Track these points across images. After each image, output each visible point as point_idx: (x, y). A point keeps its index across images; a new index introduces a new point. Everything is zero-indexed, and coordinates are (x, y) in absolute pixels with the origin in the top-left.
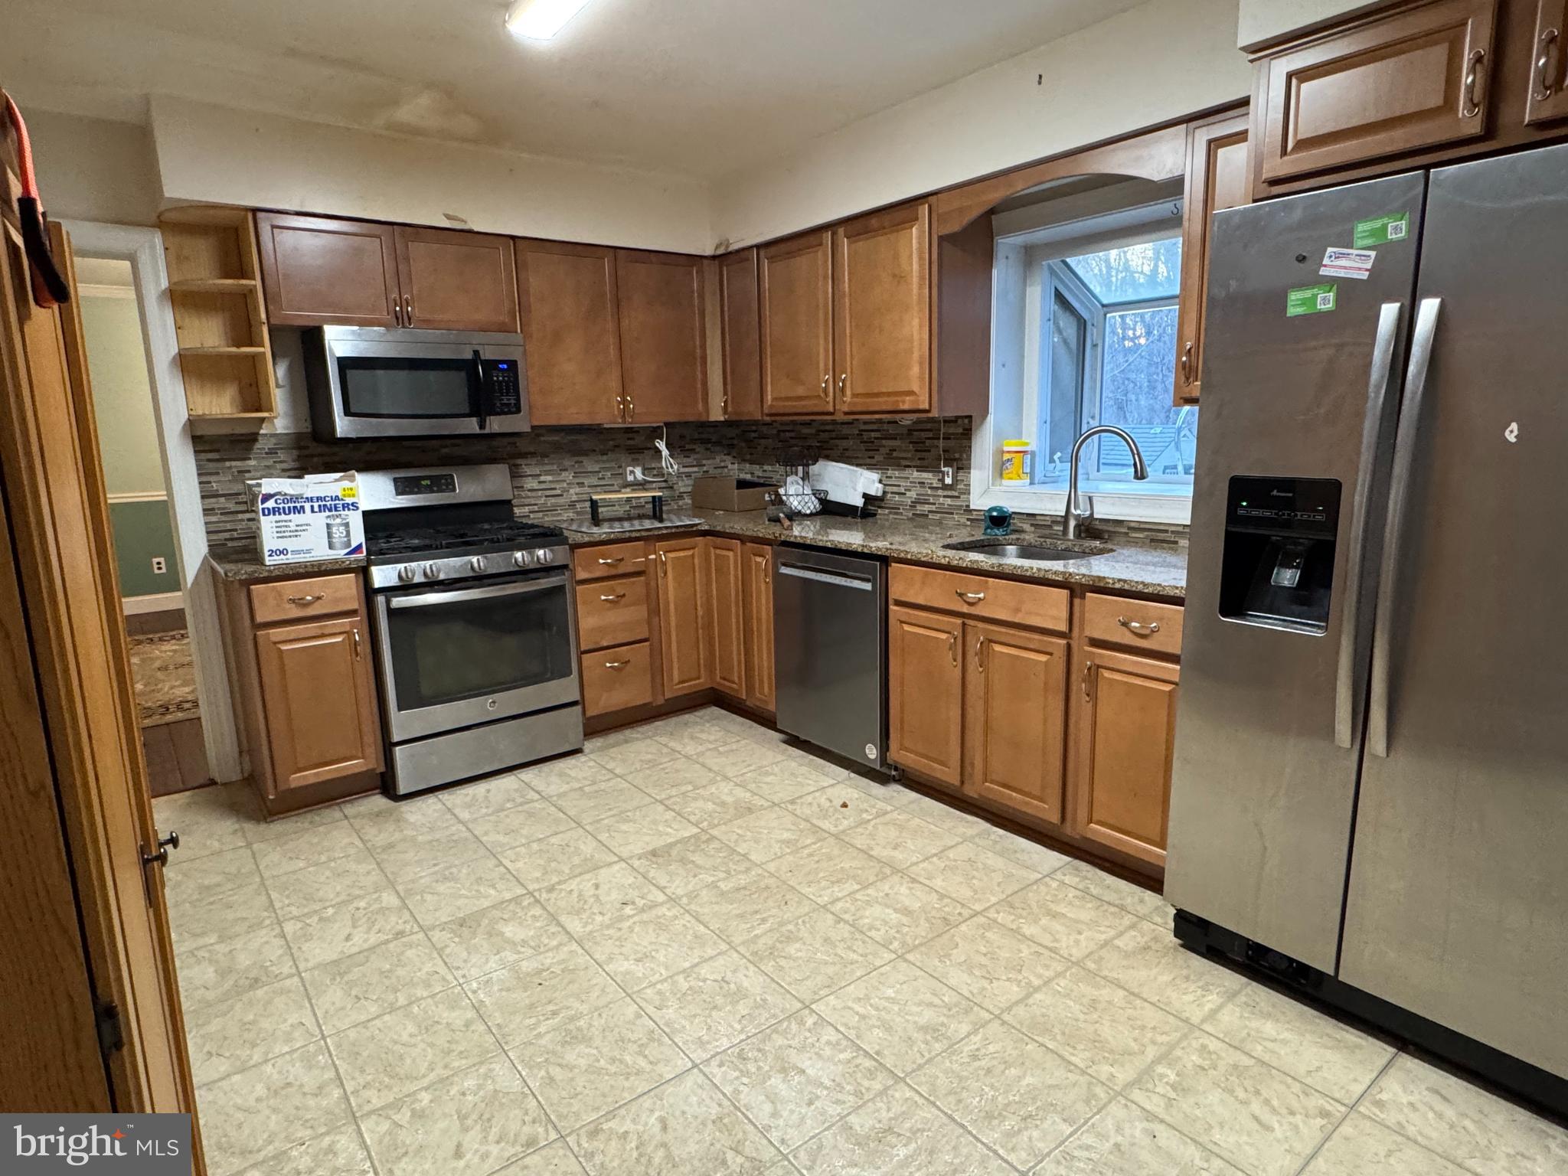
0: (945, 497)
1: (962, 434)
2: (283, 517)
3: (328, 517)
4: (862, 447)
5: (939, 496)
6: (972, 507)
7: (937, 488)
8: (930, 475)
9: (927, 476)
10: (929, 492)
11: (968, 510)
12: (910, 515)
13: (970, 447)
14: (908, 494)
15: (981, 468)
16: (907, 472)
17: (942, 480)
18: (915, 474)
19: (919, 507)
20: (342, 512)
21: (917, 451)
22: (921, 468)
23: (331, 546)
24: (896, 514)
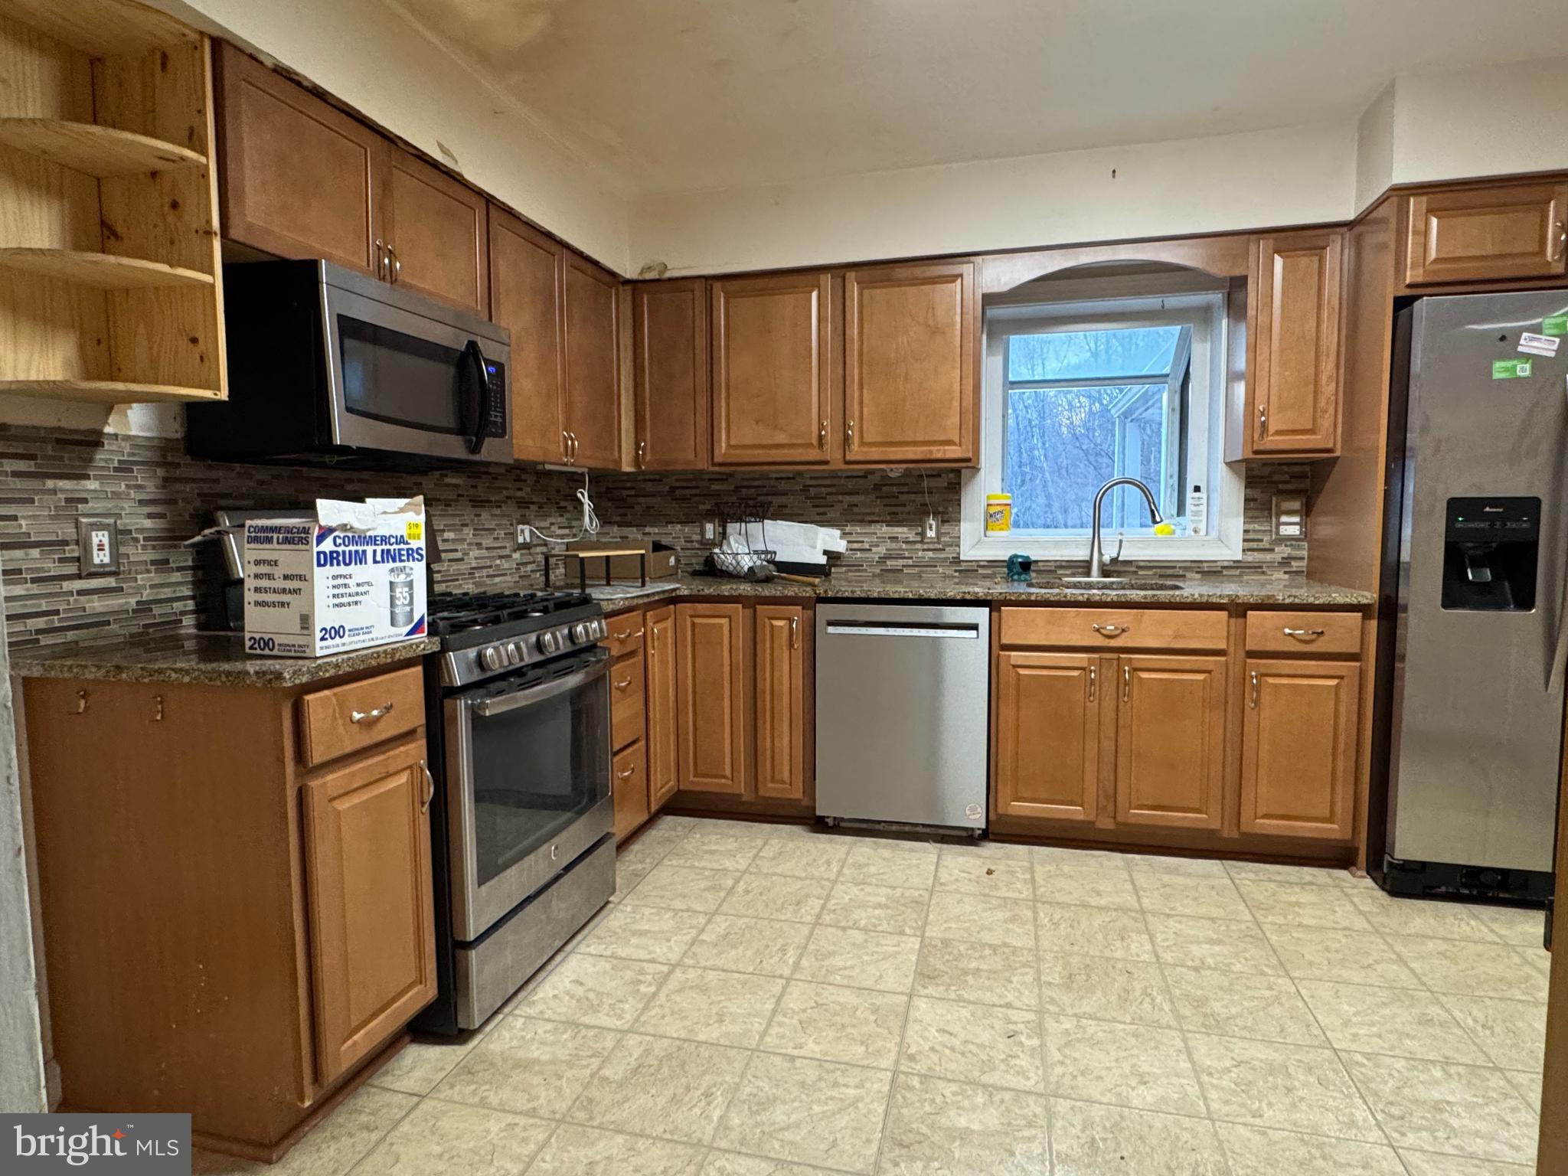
0: (924, 550)
1: (946, 488)
2: (343, 569)
3: (392, 570)
4: (809, 503)
5: (918, 550)
6: (962, 558)
7: (915, 542)
8: (905, 529)
9: (902, 531)
10: (904, 546)
11: (957, 560)
12: (878, 571)
13: (960, 500)
14: (874, 549)
15: (972, 520)
16: (873, 528)
17: (923, 534)
18: (885, 530)
19: (889, 563)
20: (406, 564)
21: (885, 506)
22: (894, 520)
23: (393, 623)
24: (859, 571)
